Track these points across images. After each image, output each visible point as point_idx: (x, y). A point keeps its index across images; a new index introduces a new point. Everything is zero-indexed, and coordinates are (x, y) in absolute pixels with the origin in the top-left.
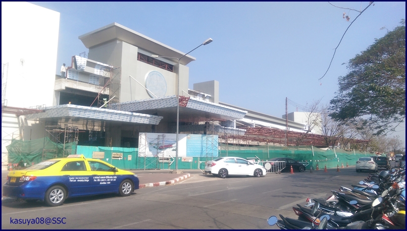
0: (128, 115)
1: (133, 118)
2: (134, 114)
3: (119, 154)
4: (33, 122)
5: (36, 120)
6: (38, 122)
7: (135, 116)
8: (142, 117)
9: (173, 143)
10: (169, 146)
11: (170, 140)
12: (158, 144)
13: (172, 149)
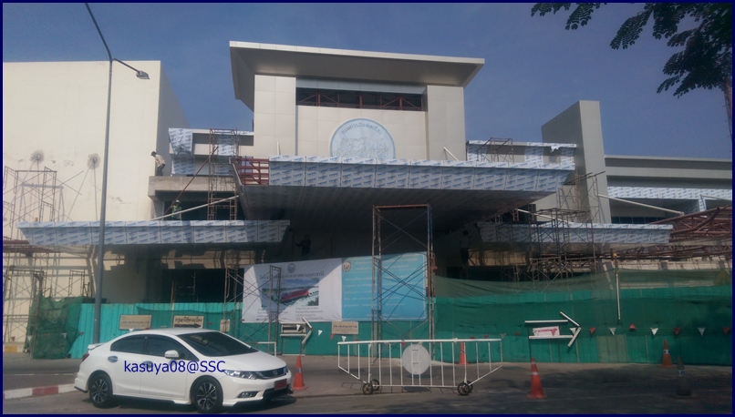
0: (176, 229)
1: (196, 233)
2: (194, 223)
3: (195, 317)
4: (114, 263)
5: (120, 260)
6: (122, 262)
7: (200, 229)
8: (221, 228)
9: (310, 284)
10: (302, 294)
11: (304, 278)
12: (279, 290)
13: (309, 300)
